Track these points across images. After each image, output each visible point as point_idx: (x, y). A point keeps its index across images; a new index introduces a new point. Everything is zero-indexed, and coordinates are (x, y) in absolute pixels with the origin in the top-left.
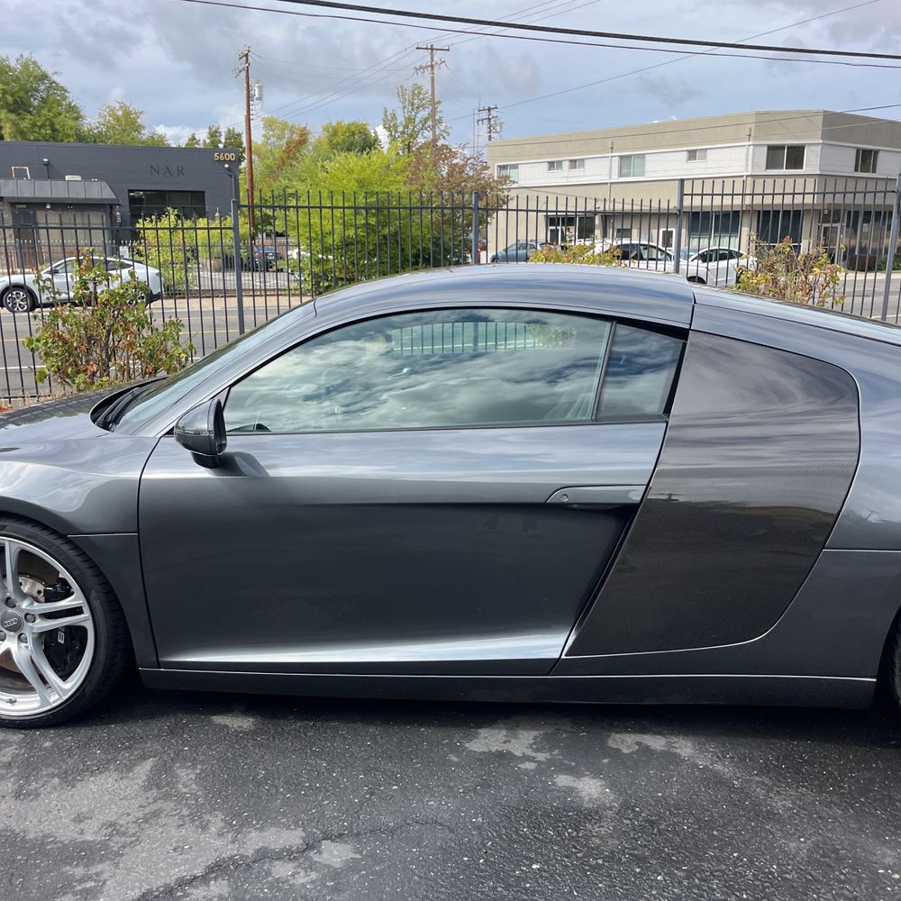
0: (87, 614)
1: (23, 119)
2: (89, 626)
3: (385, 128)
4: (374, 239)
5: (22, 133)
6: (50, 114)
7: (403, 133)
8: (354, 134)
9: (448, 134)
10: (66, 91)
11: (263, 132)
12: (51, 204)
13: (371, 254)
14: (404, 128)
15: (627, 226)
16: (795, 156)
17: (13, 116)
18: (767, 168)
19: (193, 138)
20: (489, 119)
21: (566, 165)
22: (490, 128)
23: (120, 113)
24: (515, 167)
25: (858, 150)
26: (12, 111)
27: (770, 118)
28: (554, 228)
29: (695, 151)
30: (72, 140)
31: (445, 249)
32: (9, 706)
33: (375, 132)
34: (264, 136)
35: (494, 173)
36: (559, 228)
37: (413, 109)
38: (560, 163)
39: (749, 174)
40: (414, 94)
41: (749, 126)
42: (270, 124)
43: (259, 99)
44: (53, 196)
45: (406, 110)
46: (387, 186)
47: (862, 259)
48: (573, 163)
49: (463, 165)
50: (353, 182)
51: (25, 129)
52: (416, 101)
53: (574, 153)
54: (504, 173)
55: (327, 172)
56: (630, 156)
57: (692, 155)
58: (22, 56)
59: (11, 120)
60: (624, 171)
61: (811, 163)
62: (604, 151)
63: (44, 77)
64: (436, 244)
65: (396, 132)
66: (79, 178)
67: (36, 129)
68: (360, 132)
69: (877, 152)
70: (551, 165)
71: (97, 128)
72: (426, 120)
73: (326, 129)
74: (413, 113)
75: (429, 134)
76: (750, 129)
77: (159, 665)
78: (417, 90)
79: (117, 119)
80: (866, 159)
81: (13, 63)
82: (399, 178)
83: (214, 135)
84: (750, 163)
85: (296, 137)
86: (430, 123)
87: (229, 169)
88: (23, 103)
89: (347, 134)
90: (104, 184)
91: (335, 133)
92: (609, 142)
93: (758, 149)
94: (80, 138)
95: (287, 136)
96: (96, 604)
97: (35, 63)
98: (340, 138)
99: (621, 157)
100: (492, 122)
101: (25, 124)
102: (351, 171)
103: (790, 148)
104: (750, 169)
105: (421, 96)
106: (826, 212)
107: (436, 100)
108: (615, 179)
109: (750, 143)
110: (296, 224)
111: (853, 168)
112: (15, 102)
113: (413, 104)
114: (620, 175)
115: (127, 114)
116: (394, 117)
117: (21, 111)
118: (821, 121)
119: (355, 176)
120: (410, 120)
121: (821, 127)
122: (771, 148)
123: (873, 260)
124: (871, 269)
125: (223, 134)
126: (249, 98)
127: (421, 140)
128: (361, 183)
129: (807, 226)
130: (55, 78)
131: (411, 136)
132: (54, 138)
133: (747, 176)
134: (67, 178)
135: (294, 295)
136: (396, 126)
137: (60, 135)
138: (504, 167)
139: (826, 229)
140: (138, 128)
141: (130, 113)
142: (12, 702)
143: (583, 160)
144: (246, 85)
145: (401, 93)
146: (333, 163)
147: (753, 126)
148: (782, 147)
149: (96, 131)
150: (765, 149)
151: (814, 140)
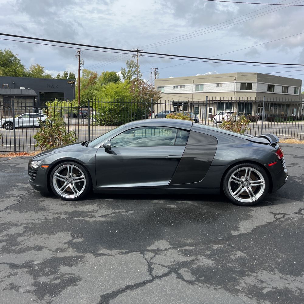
0: (85, 179)
1: (6, 69)
2: (85, 181)
3: (122, 73)
4: (119, 109)
5: (5, 73)
6: (15, 68)
7: (127, 75)
8: (112, 75)
9: (142, 76)
10: (20, 60)
11: (82, 74)
12: (16, 96)
13: (118, 114)
14: (128, 74)
15: (197, 106)
16: (249, 86)
17: (3, 68)
18: (241, 90)
19: (59, 75)
20: (155, 72)
21: (179, 87)
22: (155, 75)
23: (37, 68)
24: (163, 87)
25: (268, 85)
26: (2, 67)
27: (241, 75)
28: (175, 106)
29: (219, 84)
30: (21, 76)
31: (141, 113)
32: (69, 197)
33: (119, 75)
34: (83, 75)
35: (156, 89)
36: (177, 106)
37: (131, 68)
38: (177, 86)
39: (235, 91)
40: (131, 63)
41: (235, 77)
42: (85, 71)
43: (83, 65)
44: (17, 94)
45: (129, 68)
46: (124, 94)
47: (271, 118)
48: (181, 87)
49: (147, 87)
50: (113, 92)
51: (7, 72)
52: (132, 65)
53: (181, 84)
54: (160, 89)
55: (105, 89)
56: (199, 85)
57: (218, 85)
58: (6, 49)
59: (2, 69)
60: (197, 89)
61: (254, 88)
62: (191, 83)
63: (13, 56)
64: (138, 111)
65: (125, 75)
66: (24, 88)
67: (10, 72)
68: (114, 75)
69: (274, 86)
70: (174, 87)
71: (29, 72)
72: (135, 71)
73: (103, 74)
74: (131, 69)
75: (136, 76)
76: (235, 78)
77: (97, 188)
78: (132, 62)
79: (36, 69)
80: (271, 88)
81: (3, 51)
82: (127, 91)
83: (66, 74)
84: (236, 88)
85: (93, 76)
86: (136, 72)
87: (72, 86)
88: (6, 64)
89: (110, 75)
90: (33, 90)
91: (106, 75)
92: (192, 81)
93: (238, 84)
94: (24, 75)
95: (90, 75)
96: (87, 177)
97: (10, 51)
98: (107, 77)
99: (196, 85)
100: (156, 73)
101: (6, 71)
102: (113, 89)
103: (248, 84)
104: (235, 89)
105: (134, 64)
106: (259, 103)
107: (139, 65)
108: (194, 92)
109: (235, 82)
110: (95, 104)
111: (267, 91)
112: (3, 64)
113: (131, 66)
114: (196, 91)
115: (39, 68)
116: (125, 70)
117: (5, 66)
118: (257, 76)
119: (114, 90)
120: (130, 71)
121: (257, 77)
122: (242, 84)
123: (274, 118)
124: (273, 121)
125: (69, 74)
126: (80, 64)
127: (133, 78)
128: (116, 92)
129: (254, 108)
130: (16, 56)
131: (130, 76)
132: (15, 75)
133: (235, 92)
134: (21, 88)
135: (94, 126)
136: (125, 73)
137: (17, 74)
138: (159, 87)
139: (259, 108)
140: (42, 72)
141: (40, 68)
142: (69, 196)
143: (184, 85)
144: (79, 60)
145: (127, 62)
146: (107, 86)
147: (236, 77)
148: (245, 83)
149: (28, 73)
150: (240, 84)
151: (254, 81)
